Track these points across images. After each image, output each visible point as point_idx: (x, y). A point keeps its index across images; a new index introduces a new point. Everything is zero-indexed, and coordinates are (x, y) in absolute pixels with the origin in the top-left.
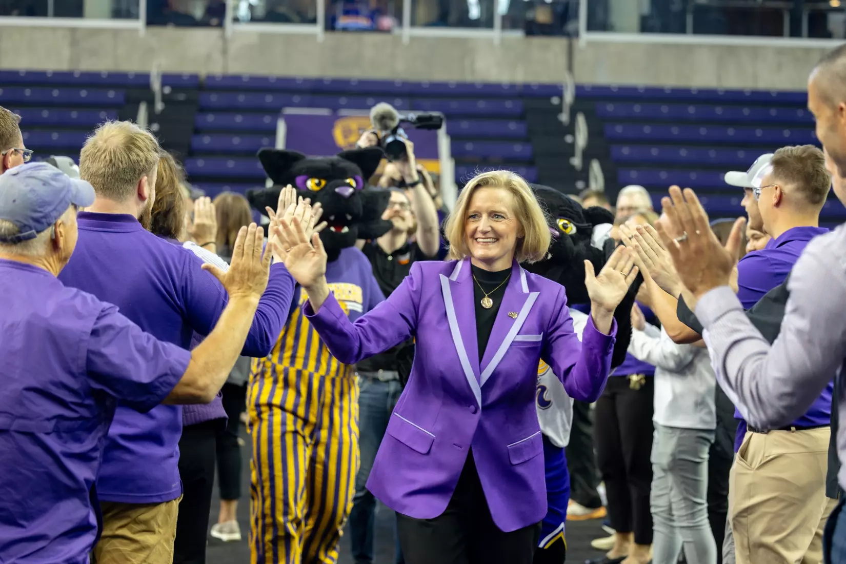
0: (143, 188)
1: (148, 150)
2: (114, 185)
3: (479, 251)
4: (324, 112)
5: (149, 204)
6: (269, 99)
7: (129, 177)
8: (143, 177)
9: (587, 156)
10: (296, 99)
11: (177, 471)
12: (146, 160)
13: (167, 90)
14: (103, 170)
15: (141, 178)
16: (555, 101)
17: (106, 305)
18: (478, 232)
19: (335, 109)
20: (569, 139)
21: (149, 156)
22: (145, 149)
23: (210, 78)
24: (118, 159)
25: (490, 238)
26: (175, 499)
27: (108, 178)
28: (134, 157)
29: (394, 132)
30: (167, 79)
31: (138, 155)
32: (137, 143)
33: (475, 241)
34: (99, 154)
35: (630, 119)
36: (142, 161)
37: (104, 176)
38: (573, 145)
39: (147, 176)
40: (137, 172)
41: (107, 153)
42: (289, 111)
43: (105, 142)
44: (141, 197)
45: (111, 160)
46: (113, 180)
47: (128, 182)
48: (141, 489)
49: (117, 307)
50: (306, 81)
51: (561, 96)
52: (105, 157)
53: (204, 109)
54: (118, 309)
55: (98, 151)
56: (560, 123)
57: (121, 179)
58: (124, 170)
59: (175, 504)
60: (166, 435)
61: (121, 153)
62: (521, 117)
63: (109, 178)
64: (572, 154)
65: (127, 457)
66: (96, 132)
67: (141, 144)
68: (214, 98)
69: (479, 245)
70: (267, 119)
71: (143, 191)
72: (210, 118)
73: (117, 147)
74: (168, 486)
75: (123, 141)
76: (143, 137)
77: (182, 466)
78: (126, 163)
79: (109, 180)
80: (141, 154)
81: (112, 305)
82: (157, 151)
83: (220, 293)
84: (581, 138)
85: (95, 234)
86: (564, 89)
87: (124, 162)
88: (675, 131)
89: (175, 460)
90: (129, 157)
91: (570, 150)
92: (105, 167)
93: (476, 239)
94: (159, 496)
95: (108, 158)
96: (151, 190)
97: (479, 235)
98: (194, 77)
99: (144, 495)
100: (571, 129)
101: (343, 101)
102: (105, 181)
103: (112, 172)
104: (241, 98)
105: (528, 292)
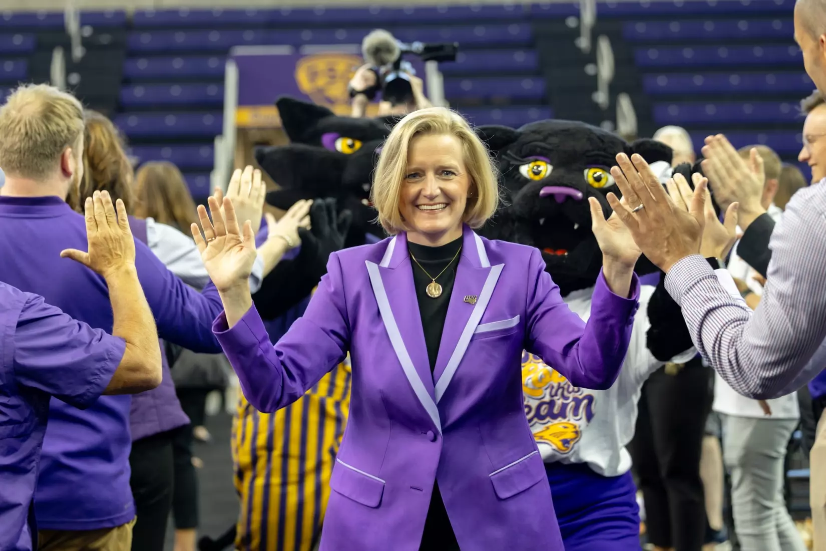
0: (67, 162)
1: (70, 117)
2: (32, 162)
3: (423, 222)
4: (283, 50)
5: (75, 180)
6: (214, 37)
7: (49, 151)
8: (66, 148)
9: (615, 90)
10: (249, 35)
11: (128, 490)
12: (69, 129)
13: (88, 31)
14: (18, 145)
15: (63, 150)
16: (571, 22)
17: (29, 295)
18: (421, 197)
19: (297, 45)
20: (590, 69)
21: (71, 125)
22: (66, 117)
23: (141, 14)
24: (35, 130)
25: (439, 203)
26: (128, 523)
27: (24, 154)
28: (53, 127)
29: (397, 66)
30: (86, 18)
31: (58, 125)
32: (56, 110)
33: (416, 208)
34: (13, 126)
35: (666, 41)
36: (63, 131)
37: (20, 152)
38: (595, 78)
39: (71, 147)
40: (59, 144)
41: (22, 125)
42: (241, 51)
43: (19, 111)
44: (66, 172)
45: (27, 134)
46: (31, 156)
47: (51, 156)
48: (90, 513)
49: (42, 297)
50: (260, 12)
51: (577, 14)
52: (20, 129)
53: (135, 54)
54: (44, 299)
55: (12, 122)
56: (578, 50)
57: (41, 154)
58: (43, 144)
59: (129, 528)
60: (114, 449)
61: (38, 124)
62: (529, 45)
63: (26, 154)
64: (595, 88)
65: (73, 478)
66: (8, 100)
67: (60, 110)
68: (145, 39)
69: (424, 215)
70: (212, 63)
71: (67, 165)
72: (142, 65)
73: (32, 117)
74: (119, 509)
75: (40, 109)
76: (62, 103)
77: (135, 483)
78: (45, 136)
79: (26, 157)
80: (61, 123)
81: (37, 295)
82: (80, 117)
83: (165, 282)
84: (605, 68)
85: (16, 222)
86: (582, 7)
87: (42, 134)
88: (723, 53)
89: (126, 477)
90: (47, 128)
91: (593, 83)
92: (20, 141)
93: (418, 206)
94: (110, 520)
95: (23, 131)
96: (76, 163)
97: (422, 201)
98: (120, 14)
99: (93, 520)
100: (592, 57)
101: (306, 34)
102: (21, 157)
103: (29, 147)
104: (180, 38)
105: (490, 266)
